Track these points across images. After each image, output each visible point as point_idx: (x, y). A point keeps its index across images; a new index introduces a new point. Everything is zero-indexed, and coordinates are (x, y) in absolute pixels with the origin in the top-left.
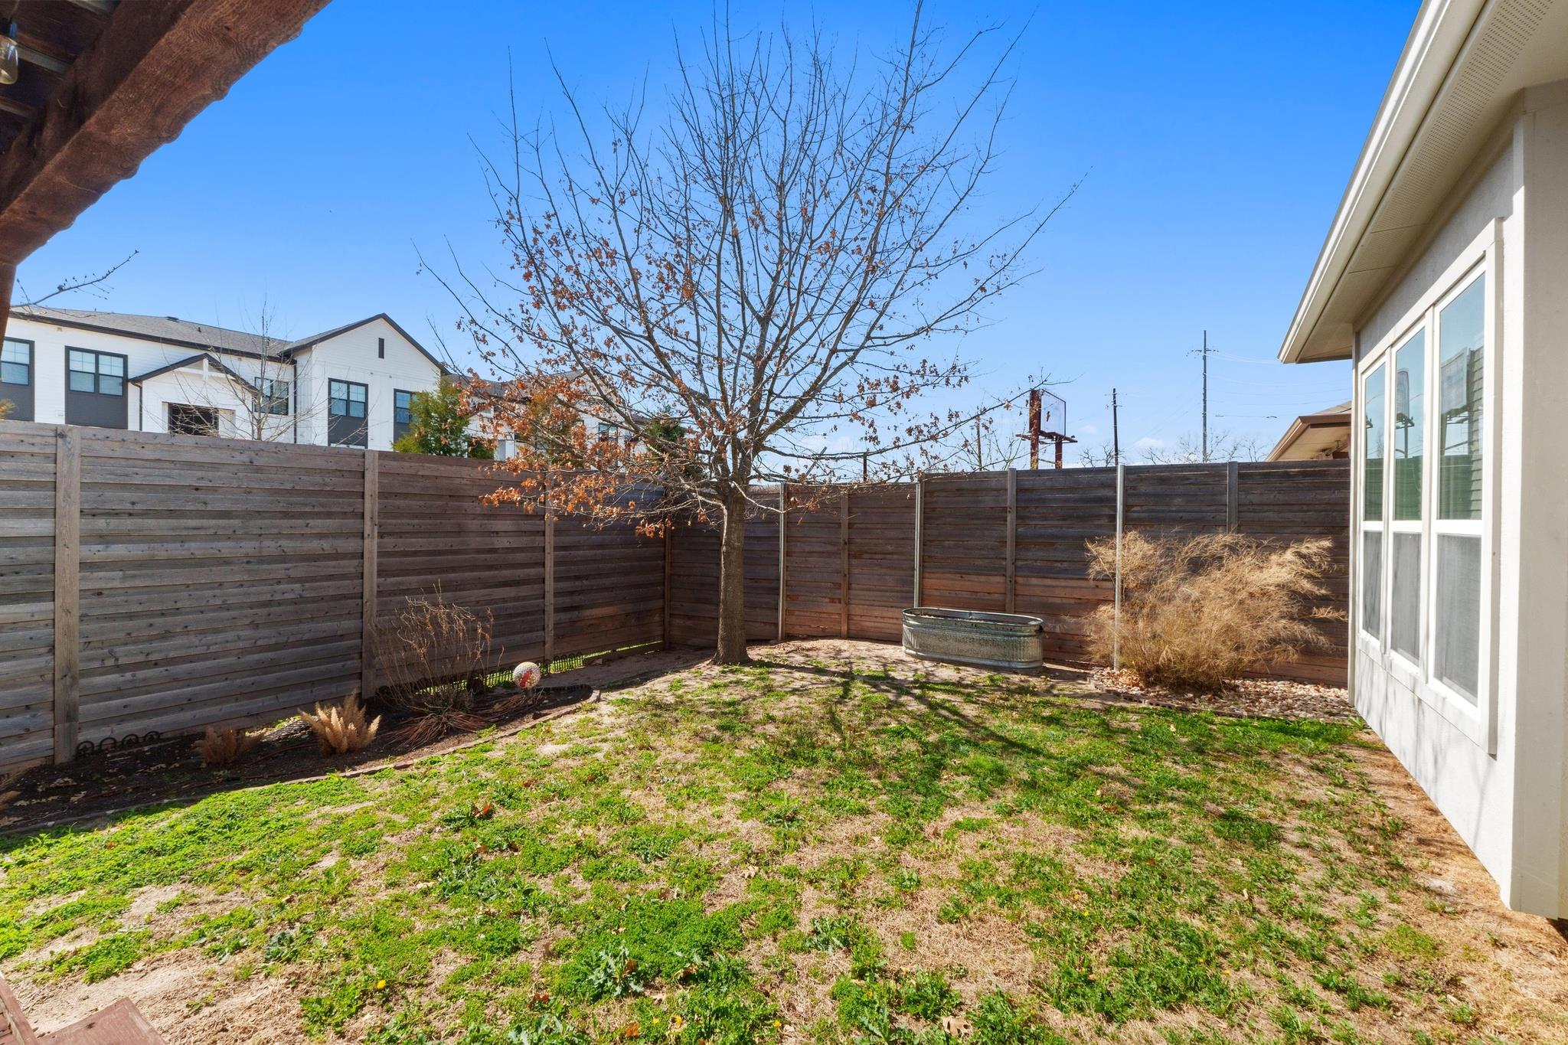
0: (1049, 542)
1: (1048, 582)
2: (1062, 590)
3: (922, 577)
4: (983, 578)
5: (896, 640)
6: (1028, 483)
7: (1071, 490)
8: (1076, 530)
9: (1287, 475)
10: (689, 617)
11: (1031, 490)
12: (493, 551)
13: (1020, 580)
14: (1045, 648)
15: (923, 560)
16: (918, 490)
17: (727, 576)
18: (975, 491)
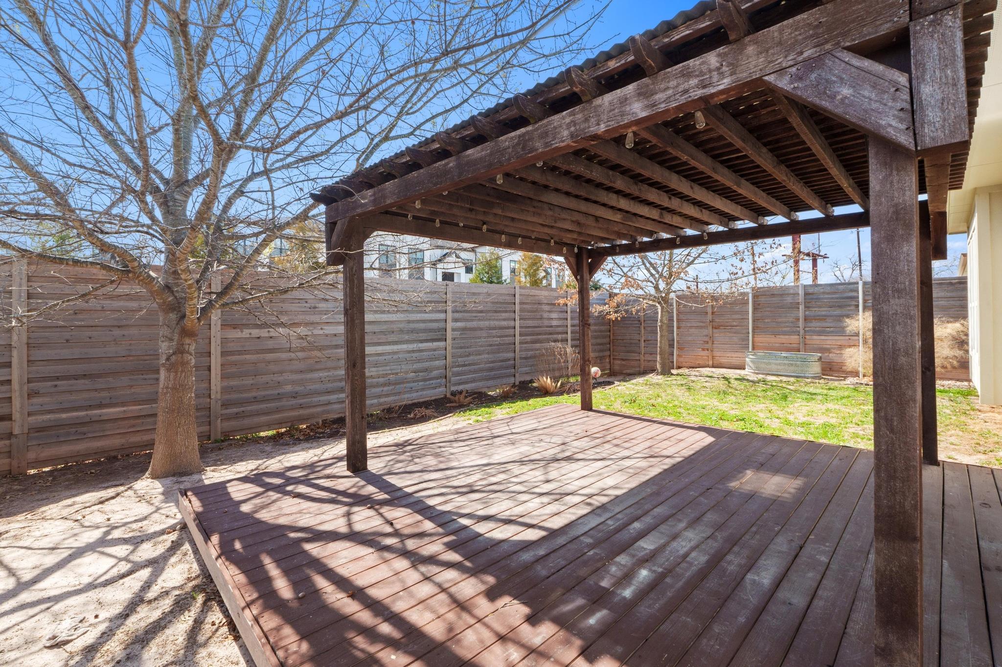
0: (822, 318)
1: (823, 338)
2: (830, 341)
3: (753, 337)
4: (787, 337)
5: (743, 368)
6: (811, 290)
7: (835, 293)
8: (838, 312)
9: (951, 284)
10: (623, 360)
11: (812, 294)
12: (551, 326)
13: (807, 337)
14: (823, 369)
15: (754, 329)
16: (750, 295)
17: (661, 336)
18: (781, 295)
